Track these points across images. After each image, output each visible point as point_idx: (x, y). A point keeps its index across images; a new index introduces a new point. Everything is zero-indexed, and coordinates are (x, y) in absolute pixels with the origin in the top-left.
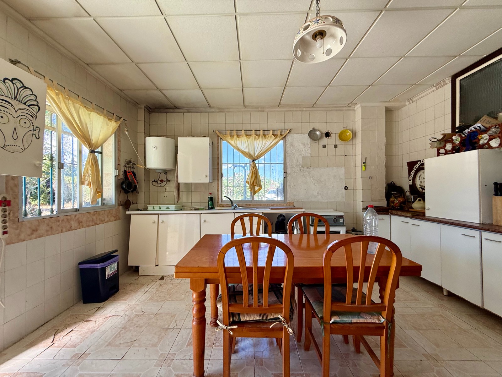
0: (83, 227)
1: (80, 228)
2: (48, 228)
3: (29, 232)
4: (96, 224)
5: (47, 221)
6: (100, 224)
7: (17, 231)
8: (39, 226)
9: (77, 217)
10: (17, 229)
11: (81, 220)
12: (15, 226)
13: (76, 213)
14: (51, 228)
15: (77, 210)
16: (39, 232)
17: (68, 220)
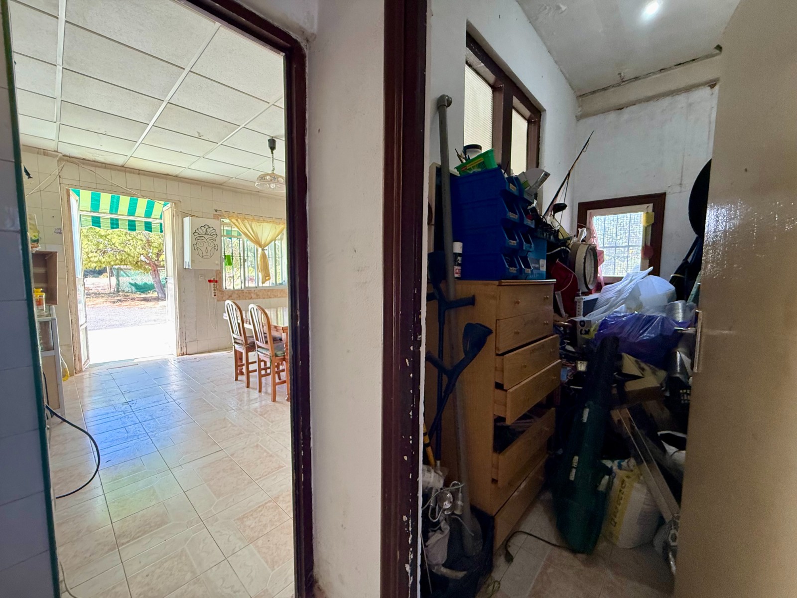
0: (260, 298)
1: (258, 299)
2: (237, 296)
3: (227, 297)
4: (270, 298)
5: (237, 292)
6: (273, 298)
7: (222, 295)
8: (232, 294)
9: (255, 292)
10: (221, 294)
11: (258, 293)
12: (221, 293)
13: (255, 289)
14: (239, 296)
15: (256, 287)
16: (232, 297)
17: (249, 293)
